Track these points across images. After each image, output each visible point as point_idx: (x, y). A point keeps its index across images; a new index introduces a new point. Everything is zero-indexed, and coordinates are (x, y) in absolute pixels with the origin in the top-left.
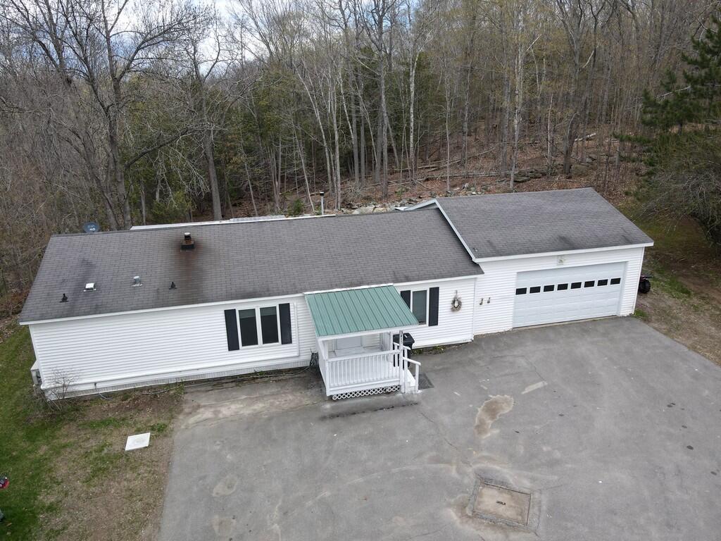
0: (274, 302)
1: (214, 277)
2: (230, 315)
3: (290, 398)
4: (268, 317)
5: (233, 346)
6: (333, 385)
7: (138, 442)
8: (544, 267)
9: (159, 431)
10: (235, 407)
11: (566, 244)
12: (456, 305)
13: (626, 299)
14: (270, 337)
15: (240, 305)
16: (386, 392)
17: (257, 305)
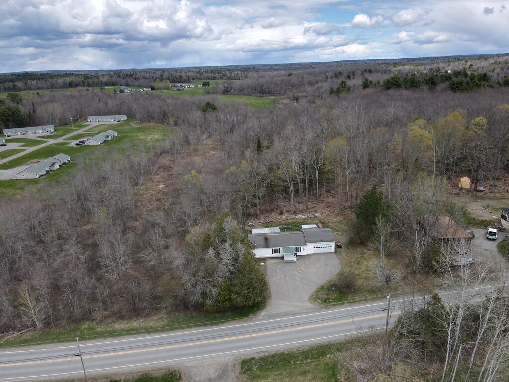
0: (278, 248)
1: (271, 244)
2: (273, 249)
3: (280, 260)
4: (277, 250)
5: (273, 253)
6: (286, 259)
7: (263, 264)
8: (318, 244)
9: (265, 263)
10: (273, 261)
11: (321, 241)
12: (304, 249)
13: (333, 250)
14: (278, 252)
15: (274, 248)
16: (292, 260)
17: (276, 248)
